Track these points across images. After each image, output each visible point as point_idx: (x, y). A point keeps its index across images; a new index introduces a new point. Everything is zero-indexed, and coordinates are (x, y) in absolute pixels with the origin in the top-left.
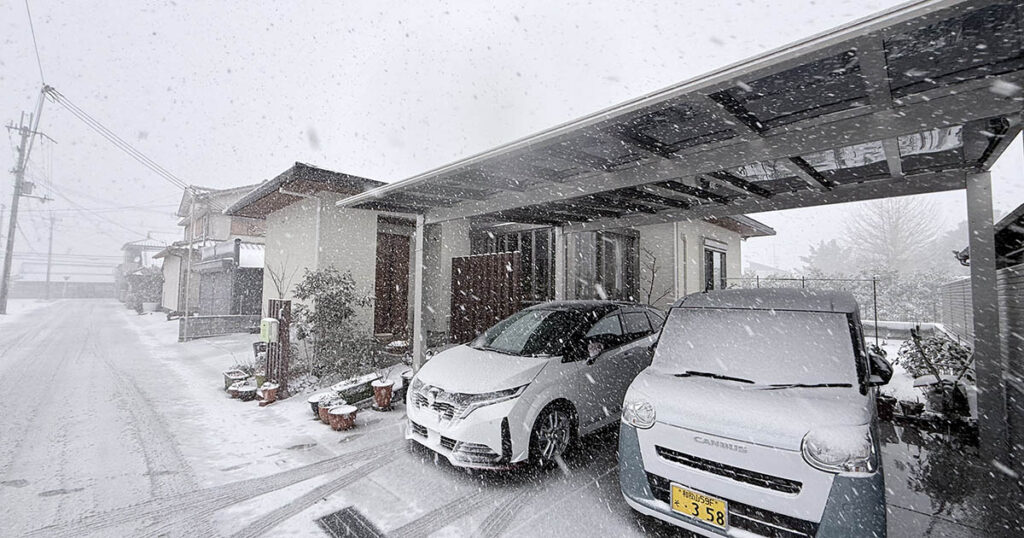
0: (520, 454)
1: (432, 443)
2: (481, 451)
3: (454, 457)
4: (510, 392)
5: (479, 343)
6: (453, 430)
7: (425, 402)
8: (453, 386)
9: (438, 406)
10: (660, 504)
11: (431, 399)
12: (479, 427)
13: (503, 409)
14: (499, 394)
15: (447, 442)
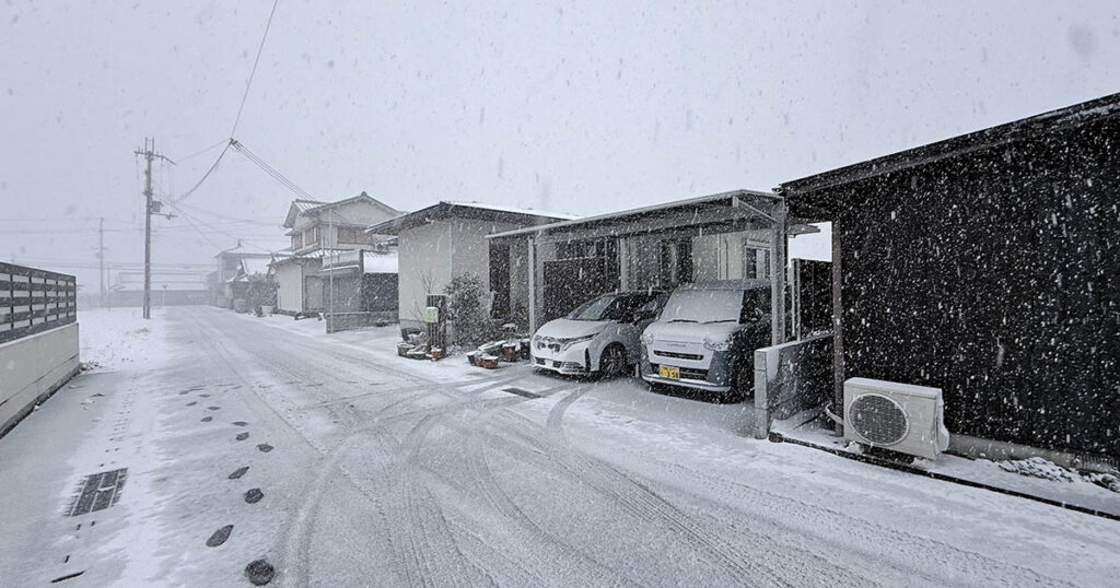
0: (595, 367)
1: (549, 366)
2: (576, 366)
3: (560, 370)
4: (590, 336)
5: (571, 316)
6: (559, 357)
7: (544, 346)
8: (558, 336)
9: (551, 347)
10: (656, 375)
11: (547, 343)
12: (574, 354)
13: (585, 345)
14: (582, 338)
15: (557, 364)
